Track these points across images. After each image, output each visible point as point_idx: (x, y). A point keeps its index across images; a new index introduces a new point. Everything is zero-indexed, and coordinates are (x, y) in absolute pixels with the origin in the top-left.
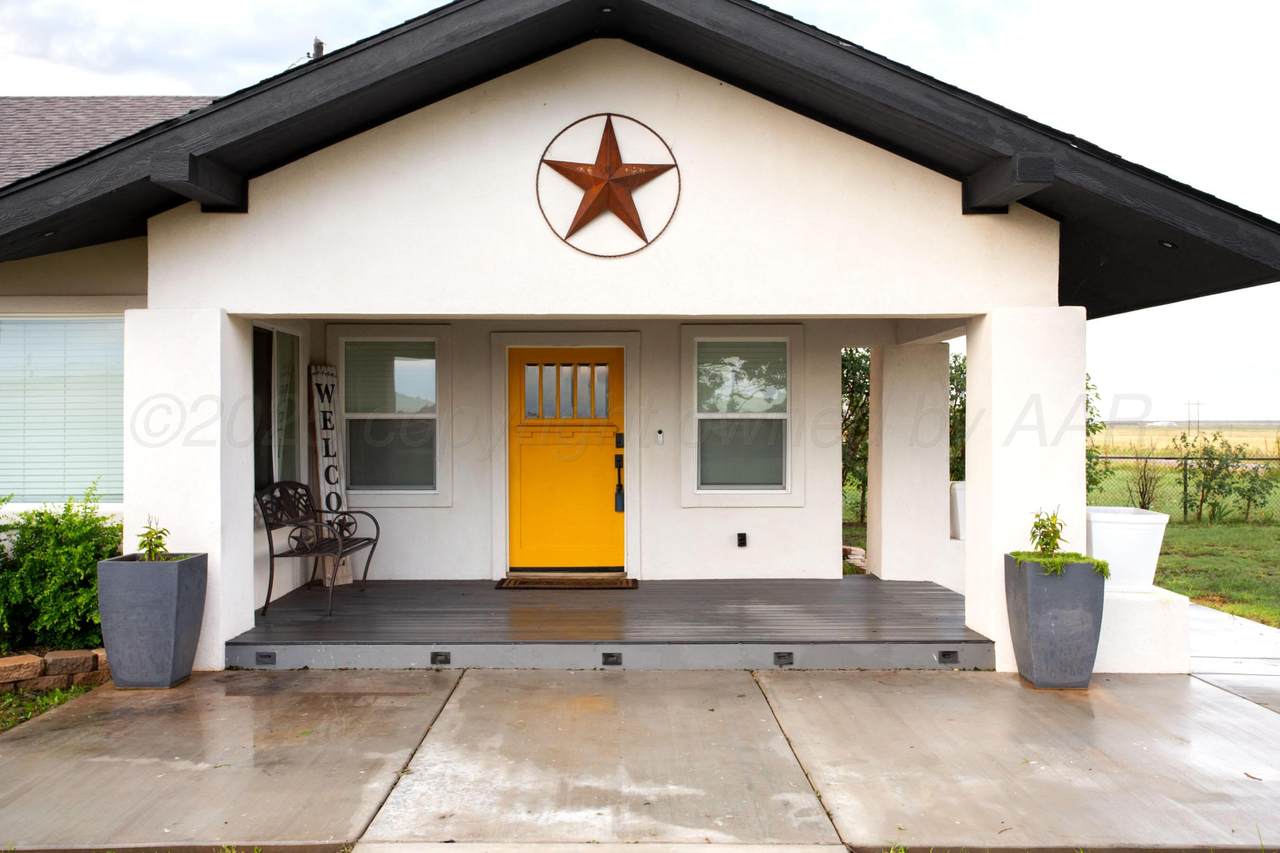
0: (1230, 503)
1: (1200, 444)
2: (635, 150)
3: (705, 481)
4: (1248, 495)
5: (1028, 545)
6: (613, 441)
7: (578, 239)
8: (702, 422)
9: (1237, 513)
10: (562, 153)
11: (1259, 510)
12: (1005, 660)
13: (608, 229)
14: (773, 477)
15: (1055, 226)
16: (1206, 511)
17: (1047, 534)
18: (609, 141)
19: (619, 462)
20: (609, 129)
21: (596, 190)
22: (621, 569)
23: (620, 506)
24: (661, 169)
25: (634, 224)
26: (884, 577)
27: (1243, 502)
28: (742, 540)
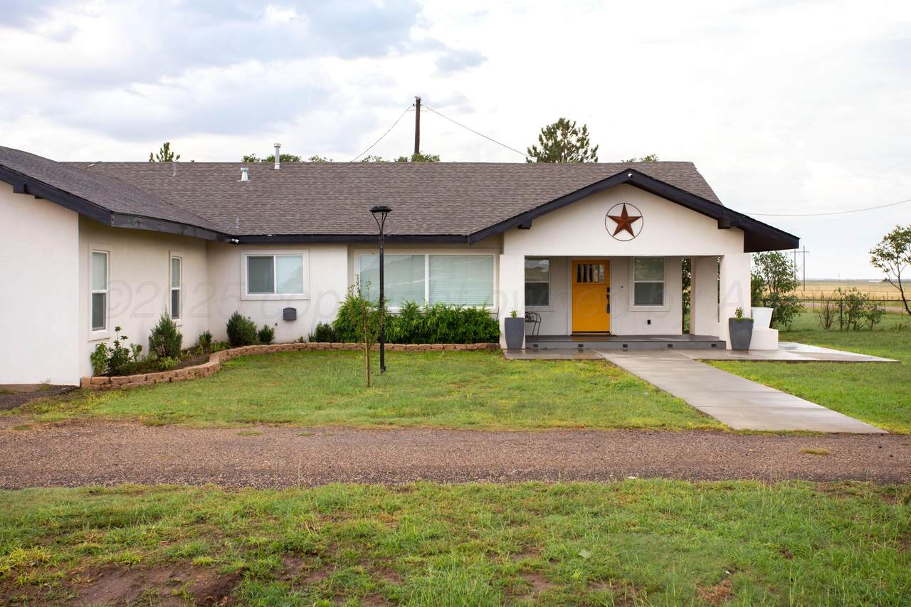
0: (862, 321)
1: (848, 294)
2: (631, 213)
3: (637, 303)
4: (871, 317)
5: (735, 316)
6: (606, 290)
7: (616, 236)
8: (635, 283)
9: (866, 326)
10: (612, 214)
11: (877, 325)
12: (729, 346)
13: (624, 234)
14: (659, 301)
15: (743, 232)
16: (852, 326)
17: (739, 313)
18: (624, 211)
19: (608, 297)
20: (624, 207)
21: (621, 224)
22: (609, 332)
23: (608, 311)
24: (638, 218)
25: (631, 232)
26: (696, 334)
27: (870, 322)
28: (649, 322)
